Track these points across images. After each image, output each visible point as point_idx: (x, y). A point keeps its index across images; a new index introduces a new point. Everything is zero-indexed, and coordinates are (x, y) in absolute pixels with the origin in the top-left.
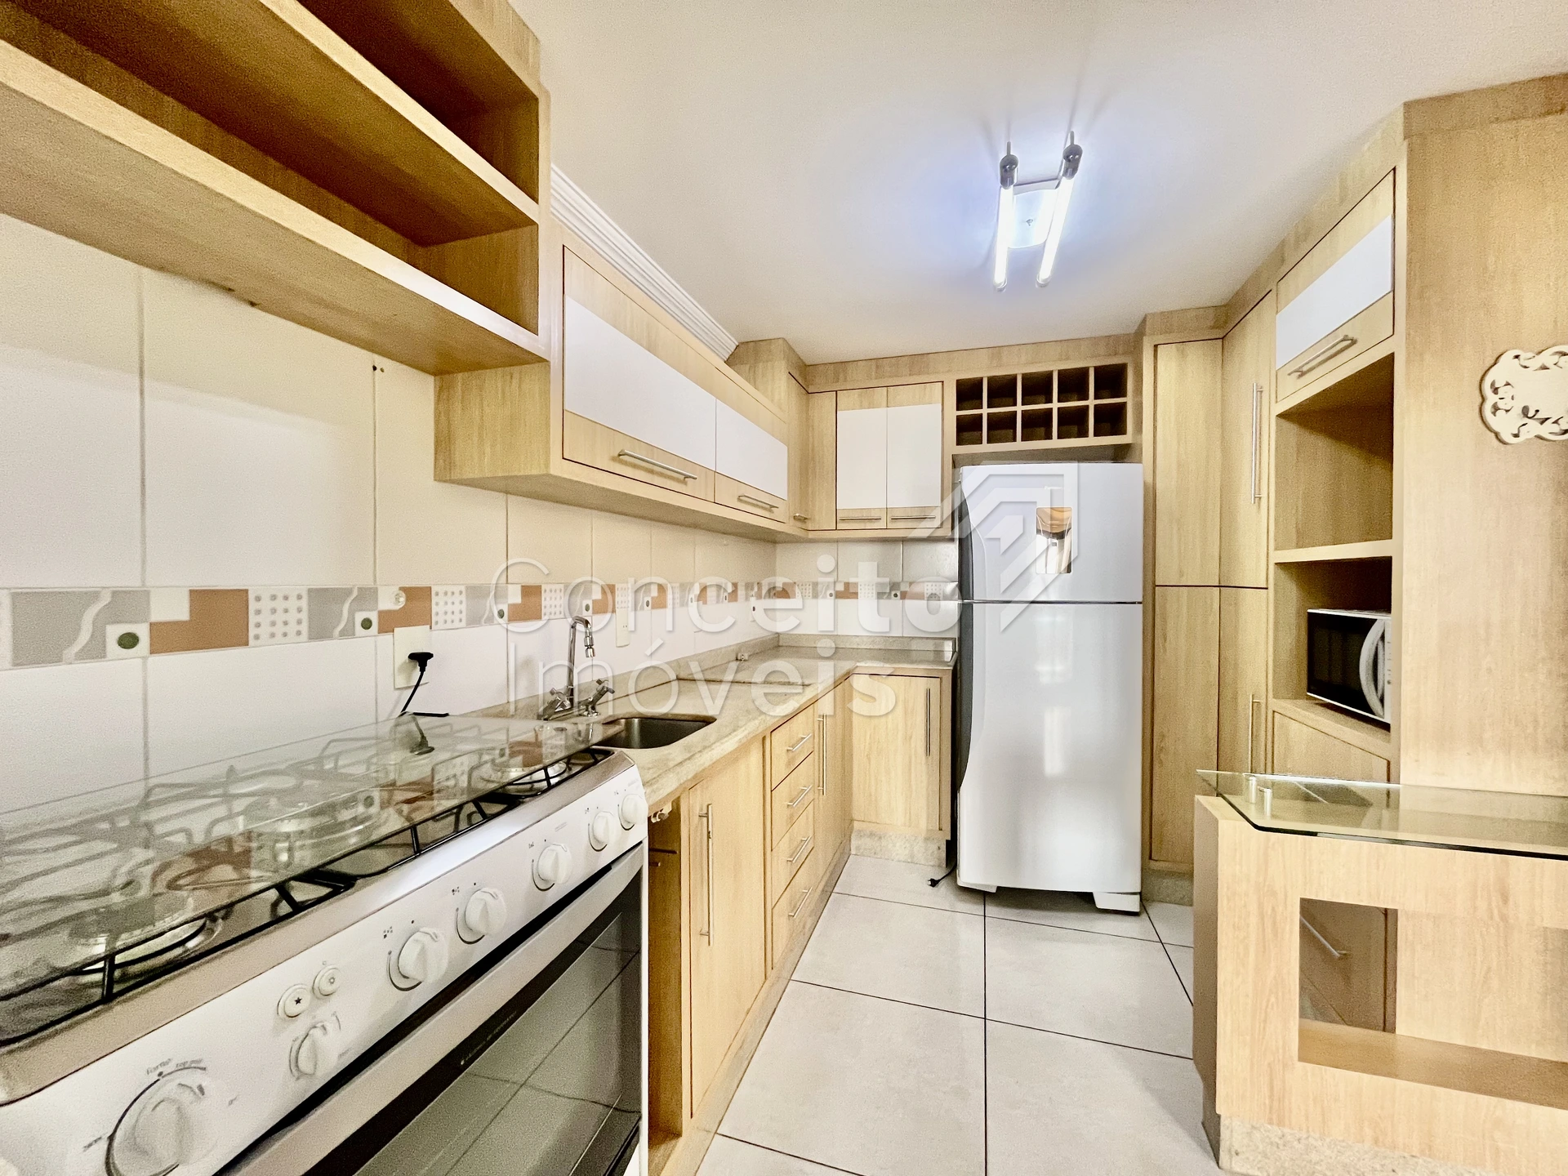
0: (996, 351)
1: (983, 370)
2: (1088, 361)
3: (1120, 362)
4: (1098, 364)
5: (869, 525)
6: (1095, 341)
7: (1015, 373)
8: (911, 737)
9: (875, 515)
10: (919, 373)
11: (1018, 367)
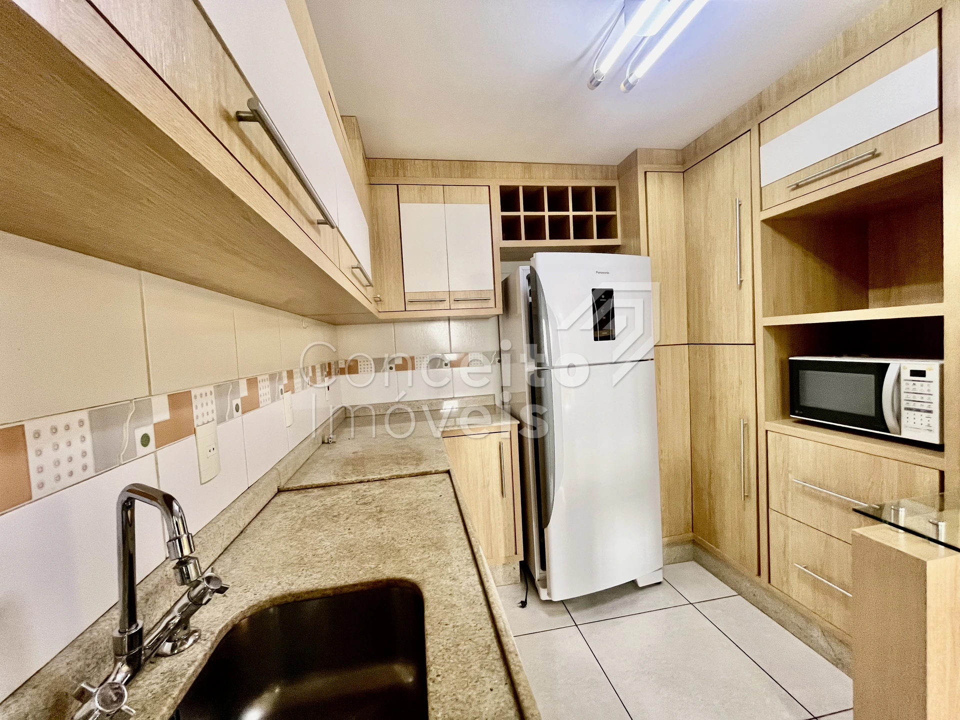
0: (528, 166)
1: (519, 180)
2: (592, 182)
3: (612, 185)
4: (599, 185)
5: (434, 306)
6: (593, 167)
7: (543, 185)
8: (488, 485)
9: (441, 297)
10: (470, 177)
11: (545, 180)
